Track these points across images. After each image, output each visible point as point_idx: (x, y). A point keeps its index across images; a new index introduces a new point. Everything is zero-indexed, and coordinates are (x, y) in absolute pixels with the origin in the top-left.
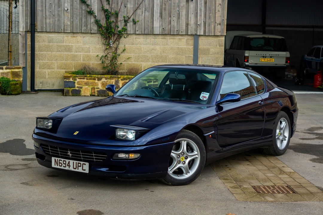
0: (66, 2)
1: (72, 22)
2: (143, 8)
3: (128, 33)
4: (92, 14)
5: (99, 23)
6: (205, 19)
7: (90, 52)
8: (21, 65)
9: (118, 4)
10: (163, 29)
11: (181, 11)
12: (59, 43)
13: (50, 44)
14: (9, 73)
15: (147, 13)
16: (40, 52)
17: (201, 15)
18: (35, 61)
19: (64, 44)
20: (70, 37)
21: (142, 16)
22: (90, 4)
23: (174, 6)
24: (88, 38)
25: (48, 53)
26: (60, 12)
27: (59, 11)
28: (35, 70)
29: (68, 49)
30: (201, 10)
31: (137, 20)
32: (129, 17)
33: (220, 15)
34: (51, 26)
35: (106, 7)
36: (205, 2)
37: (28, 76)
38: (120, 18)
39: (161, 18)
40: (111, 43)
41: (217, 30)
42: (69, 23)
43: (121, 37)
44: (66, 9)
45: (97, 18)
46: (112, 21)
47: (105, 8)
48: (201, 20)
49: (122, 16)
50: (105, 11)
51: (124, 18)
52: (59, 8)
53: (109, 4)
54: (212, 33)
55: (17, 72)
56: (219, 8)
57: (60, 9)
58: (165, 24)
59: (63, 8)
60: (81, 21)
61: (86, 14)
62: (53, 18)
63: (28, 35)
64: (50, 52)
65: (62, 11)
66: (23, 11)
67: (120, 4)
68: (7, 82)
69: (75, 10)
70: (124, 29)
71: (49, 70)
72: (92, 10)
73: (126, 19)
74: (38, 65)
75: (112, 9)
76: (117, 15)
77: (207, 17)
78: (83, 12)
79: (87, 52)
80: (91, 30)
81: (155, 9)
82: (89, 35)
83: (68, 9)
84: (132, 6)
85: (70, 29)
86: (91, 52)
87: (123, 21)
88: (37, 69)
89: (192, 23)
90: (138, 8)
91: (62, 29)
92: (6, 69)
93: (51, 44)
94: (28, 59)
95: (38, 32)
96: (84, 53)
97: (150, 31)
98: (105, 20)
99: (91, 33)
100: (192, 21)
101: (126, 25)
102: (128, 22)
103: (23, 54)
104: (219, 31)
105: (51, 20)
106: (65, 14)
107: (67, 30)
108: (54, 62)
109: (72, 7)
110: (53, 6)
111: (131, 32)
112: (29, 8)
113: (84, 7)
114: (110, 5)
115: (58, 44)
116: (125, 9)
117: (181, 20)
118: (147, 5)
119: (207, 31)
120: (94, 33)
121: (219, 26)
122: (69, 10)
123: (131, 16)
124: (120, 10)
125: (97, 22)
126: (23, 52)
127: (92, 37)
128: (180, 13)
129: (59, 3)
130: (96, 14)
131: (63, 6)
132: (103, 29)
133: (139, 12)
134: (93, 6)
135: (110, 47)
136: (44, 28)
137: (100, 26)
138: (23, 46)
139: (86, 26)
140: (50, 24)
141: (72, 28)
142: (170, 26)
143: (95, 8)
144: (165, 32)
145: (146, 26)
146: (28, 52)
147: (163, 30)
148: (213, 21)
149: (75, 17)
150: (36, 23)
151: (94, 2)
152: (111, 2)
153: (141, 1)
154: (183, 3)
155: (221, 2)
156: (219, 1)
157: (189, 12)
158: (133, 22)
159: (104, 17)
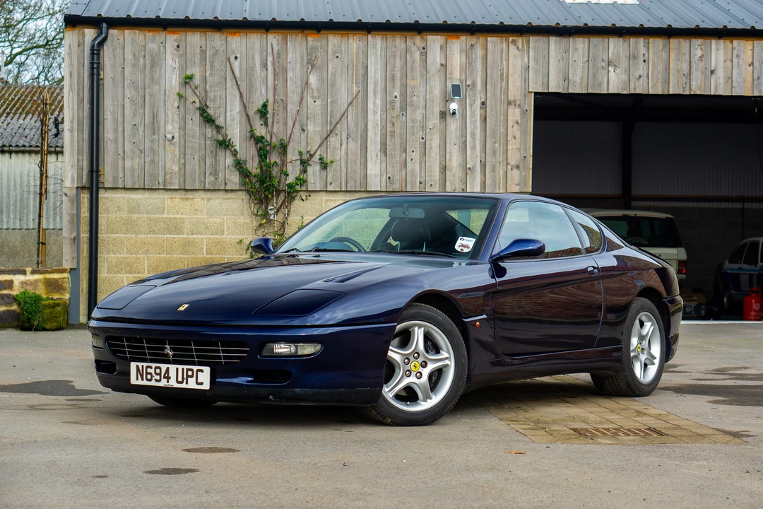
0: (170, 121)
1: (182, 167)
2: (343, 133)
3: (310, 189)
4: (228, 146)
5: (244, 167)
6: (483, 155)
7: (223, 234)
8: (67, 265)
9: (286, 124)
10: (389, 178)
11: (428, 137)
12: (154, 214)
13: (133, 215)
14: (39, 284)
15: (352, 145)
16: (110, 235)
17: (474, 148)
18: (99, 255)
19: (165, 215)
20: (177, 200)
21: (338, 150)
22: (223, 126)
23: (413, 127)
24: (218, 200)
25: (128, 236)
26: (156, 145)
27: (153, 141)
28: (98, 275)
29: (175, 227)
30: (473, 135)
31: (328, 159)
32: (312, 153)
33: (517, 146)
34: (136, 174)
35: (260, 131)
36: (483, 118)
37: (83, 289)
38: (292, 155)
39: (383, 155)
40: (272, 212)
41: (512, 179)
42: (176, 169)
43: (293, 198)
44: (169, 136)
45: (238, 156)
46: (273, 161)
47: (258, 133)
48: (474, 158)
49: (296, 150)
50: (258, 140)
51: (300, 155)
52: (154, 134)
53: (266, 124)
54: (499, 188)
55: (56, 280)
56: (514, 131)
57: (155, 137)
58: (393, 167)
59: (162, 135)
60: (203, 163)
61: (214, 148)
62: (140, 158)
63: (84, 195)
64: (133, 233)
65: (161, 141)
66: (72, 142)
67: (290, 123)
68: (35, 301)
69: (190, 139)
70: (300, 180)
71: (130, 275)
72: (228, 138)
73: (305, 157)
74: (106, 265)
75: (274, 136)
76: (283, 148)
77: (487, 152)
78: (208, 142)
79: (216, 234)
80: (226, 184)
81: (369, 133)
82: (222, 195)
83: (173, 137)
84: (319, 129)
85: (177, 182)
86: (226, 233)
87: (299, 162)
88: (103, 274)
89: (455, 165)
90: (331, 133)
91: (161, 181)
92: (33, 272)
93: (135, 216)
94: (83, 250)
95: (106, 188)
96: (210, 236)
97: (358, 183)
98: (257, 160)
99: (226, 191)
100: (454, 161)
101: (305, 171)
102: (308, 165)
103: (71, 239)
104: (517, 183)
105: (136, 161)
106: (167, 148)
107: (171, 184)
108: (142, 256)
109: (182, 132)
110: (141, 130)
111: (315, 187)
112: (86, 136)
113: (210, 131)
114: (269, 128)
115: (150, 216)
116: (302, 135)
117: (430, 157)
118: (353, 125)
119: (488, 182)
120: (232, 191)
121: (516, 172)
123: (317, 150)
124: (290, 138)
125: (239, 165)
126: (71, 234)
127: (228, 199)
128: (427, 142)
129: (153, 123)
130: (237, 148)
131: (162, 130)
132: (254, 180)
133: (333, 140)
134: (229, 128)
135: (269, 221)
136: (120, 180)
137: (245, 174)
138: (71, 221)
139: (215, 173)
140: (133, 170)
141: (182, 179)
142: (404, 172)
143: (236, 133)
144: (394, 187)
145: (349, 172)
146: (82, 235)
147: (390, 182)
148: (502, 161)
149: (191, 155)
150: (101, 168)
151: (233, 120)
152: (270, 121)
153: (338, 117)
154: (434, 121)
155: (518, 118)
156: (514, 114)
157: (448, 141)
158: (321, 163)
159: (256, 153)
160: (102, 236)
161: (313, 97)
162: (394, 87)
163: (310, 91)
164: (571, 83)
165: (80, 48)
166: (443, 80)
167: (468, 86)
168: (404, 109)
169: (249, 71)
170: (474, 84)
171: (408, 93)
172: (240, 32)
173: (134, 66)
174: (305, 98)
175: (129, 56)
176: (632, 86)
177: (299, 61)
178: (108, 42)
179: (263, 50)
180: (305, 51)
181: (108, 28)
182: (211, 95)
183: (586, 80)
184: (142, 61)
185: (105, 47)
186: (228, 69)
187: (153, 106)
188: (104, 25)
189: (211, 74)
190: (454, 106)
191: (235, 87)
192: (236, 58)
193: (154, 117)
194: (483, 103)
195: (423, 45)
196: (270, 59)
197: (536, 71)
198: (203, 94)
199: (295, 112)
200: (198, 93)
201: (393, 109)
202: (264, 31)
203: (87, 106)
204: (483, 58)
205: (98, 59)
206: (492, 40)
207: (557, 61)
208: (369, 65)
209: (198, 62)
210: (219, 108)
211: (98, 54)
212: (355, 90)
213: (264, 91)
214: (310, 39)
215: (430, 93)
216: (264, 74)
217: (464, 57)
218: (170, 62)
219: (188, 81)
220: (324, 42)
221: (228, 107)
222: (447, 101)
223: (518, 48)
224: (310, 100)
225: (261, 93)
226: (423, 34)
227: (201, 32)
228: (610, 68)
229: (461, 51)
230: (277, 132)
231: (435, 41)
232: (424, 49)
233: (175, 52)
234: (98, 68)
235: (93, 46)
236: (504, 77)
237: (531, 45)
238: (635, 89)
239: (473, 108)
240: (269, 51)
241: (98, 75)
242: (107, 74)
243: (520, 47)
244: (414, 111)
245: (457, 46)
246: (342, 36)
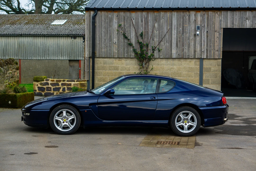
0: (115, 38)
1: (118, 51)
2: (165, 41)
3: (155, 57)
4: (131, 45)
5: (136, 51)
6: (207, 47)
7: (130, 71)
8: (86, 79)
9: (148, 38)
10: (179, 54)
11: (190, 42)
14: (78, 84)
15: (167, 44)
16: (98, 71)
17: (204, 45)
18: (95, 76)
19: (114, 65)
20: (117, 60)
21: (164, 46)
22: (130, 39)
23: (186, 39)
24: (129, 61)
25: (103, 71)
26: (111, 45)
27: (110, 44)
28: (95, 82)
29: (116, 68)
30: (204, 41)
31: (161, 48)
32: (156, 47)
33: (217, 44)
34: (105, 53)
35: (141, 40)
36: (207, 36)
37: (91, 86)
38: (150, 48)
39: (177, 47)
40: (144, 64)
41: (216, 54)
42: (116, 51)
43: (150, 60)
44: (115, 42)
45: (134, 48)
46: (144, 49)
47: (140, 41)
48: (204, 48)
49: (151, 46)
50: (140, 43)
51: (152, 48)
52: (110, 42)
53: (142, 38)
54: (212, 57)
55: (83, 83)
56: (217, 39)
57: (111, 42)
58: (180, 51)
59: (112, 42)
60: (124, 50)
61: (127, 45)
62: (107, 48)
63: (91, 59)
64: (105, 70)
65: (112, 44)
66: (87, 44)
68: (76, 90)
69: (121, 43)
70: (152, 55)
71: (104, 82)
72: (132, 42)
73: (154, 48)
74: (97, 79)
75: (144, 42)
76: (147, 46)
77: (208, 46)
79: (128, 70)
80: (131, 56)
81: (173, 41)
82: (130, 59)
84: (158, 40)
86: (131, 70)
87: (152, 49)
89: (198, 50)
90: (161, 41)
91: (112, 55)
92: (77, 81)
93: (105, 65)
94: (91, 75)
95: (97, 57)
96: (126, 71)
97: (169, 56)
98: (140, 49)
99: (131, 58)
100: (198, 49)
101: (153, 52)
102: (155, 50)
104: (217, 55)
105: (105, 49)
106: (114, 45)
107: (115, 56)
108: (107, 77)
109: (118, 41)
110: (107, 40)
111: (157, 57)
112: (91, 42)
113: (126, 41)
114: (143, 39)
115: (109, 65)
116: (153, 42)
117: (191, 48)
118: (168, 38)
119: (208, 55)
120: (133, 58)
121: (217, 52)
122: (117, 43)
123: (157, 46)
124: (149, 42)
125: (134, 51)
126: (87, 70)
127: (131, 60)
128: (190, 43)
129: (110, 38)
130: (134, 45)
131: (113, 41)
132: (139, 55)
133: (162, 43)
135: (143, 67)
136: (101, 55)
137: (136, 53)
138: (87, 67)
139: (127, 53)
140: (104, 52)
141: (118, 55)
142: (183, 53)
143: (133, 41)
144: (180, 57)
145: (167, 53)
146: (90, 71)
147: (179, 55)
148: (213, 49)
149: (121, 48)
150: (95, 51)
151: (133, 37)
152: (143, 37)
153: (164, 36)
154: (192, 37)
155: (218, 36)
156: (217, 34)
157: (196, 43)
158: (158, 50)
159: (139, 47)
160: (96, 71)
161: (156, 30)
162: (180, 27)
163: (155, 28)
164: (235, 25)
165: (90, 17)
166: (195, 25)
167: (203, 26)
168: (183, 33)
169: (137, 23)
170: (204, 26)
171: (184, 29)
172: (135, 12)
173: (105, 22)
174: (154, 31)
175: (103, 19)
176: (254, 26)
177: (152, 20)
178: (97, 16)
179: (142, 17)
180: (154, 16)
182: (126, 30)
183: (239, 24)
184: (107, 20)
185: (97, 17)
186: (131, 22)
187: (110, 33)
188: (96, 10)
189: (127, 24)
190: (198, 33)
191: (133, 28)
192: (134, 19)
193: (110, 37)
194: (207, 32)
195: (189, 14)
196: (143, 19)
197: (223, 22)
198: (124, 30)
199: (151, 35)
200: (123, 30)
201: (180, 33)
202: (142, 11)
203: (91, 34)
204: (207, 18)
205: (94, 20)
206: (210, 13)
207: (230, 18)
208: (173, 21)
209: (123, 20)
210: (129, 34)
211: (94, 19)
212: (168, 28)
213: (142, 29)
214: (155, 13)
215: (191, 29)
216: (142, 24)
217: (201, 18)
218: (115, 20)
219: (120, 26)
220: (159, 14)
221: (131, 34)
222: (196, 31)
223: (218, 15)
224: (155, 31)
225: (141, 29)
226: (189, 11)
227: (124, 12)
228: (247, 20)
229: (201, 16)
230: (144, 41)
231: (193, 13)
232: (189, 15)
233: (116, 18)
234: (94, 23)
235: (93, 16)
236: (214, 24)
237: (222, 14)
238: (255, 27)
239: (204, 33)
240: (143, 17)
241: (95, 25)
242: (97, 24)
243: (219, 14)
244: (186, 34)
245: (199, 14)
246: (165, 12)
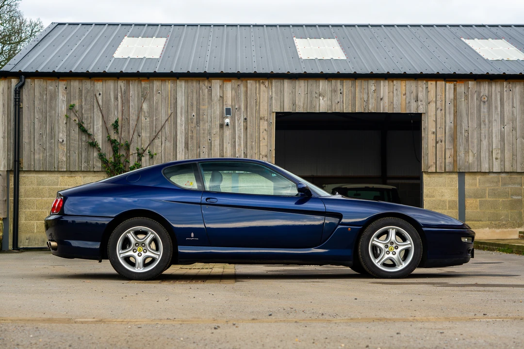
0: (61, 131)
1: (68, 158)
2: (163, 137)
4: (95, 145)
5: (104, 157)
6: (245, 149)
8: (1, 216)
9: (129, 132)
11: (213, 139)
12: (52, 185)
13: (40, 187)
15: (168, 144)
16: (26, 198)
17: (240, 145)
18: (19, 210)
19: (59, 186)
20: (65, 177)
21: (161, 147)
22: (92, 133)
23: (204, 133)
24: (90, 178)
25: (37, 198)
26: (53, 145)
27: (51, 143)
28: (19, 222)
30: (240, 137)
31: (155, 152)
32: (144, 149)
33: (266, 144)
34: (41, 163)
35: (114, 136)
36: (245, 128)
37: (10, 230)
38: (133, 150)
39: (186, 150)
42: (65, 159)
44: (61, 140)
45: (101, 151)
46: (121, 154)
47: (112, 138)
48: (240, 151)
49: (135, 148)
50: (113, 142)
51: (137, 150)
52: (52, 139)
56: (264, 135)
57: (53, 141)
58: (192, 157)
59: (56, 140)
60: (80, 156)
61: (87, 147)
62: (44, 153)
63: (11, 175)
64: (40, 197)
65: (56, 143)
66: (4, 144)
67: (131, 132)
69: (73, 142)
70: (138, 165)
71: (38, 222)
72: (95, 141)
73: (141, 151)
74: (24, 216)
75: (122, 140)
76: (128, 147)
77: (248, 147)
78: (83, 144)
80: (94, 168)
81: (178, 137)
82: (92, 174)
83: (63, 141)
84: (148, 135)
85: (65, 167)
87: (137, 154)
88: (22, 221)
89: (228, 155)
90: (155, 137)
91: (56, 166)
93: (41, 187)
94: (11, 208)
95: (24, 171)
98: (112, 154)
99: (95, 172)
100: (228, 153)
101: (140, 160)
102: (143, 156)
103: (3, 201)
105: (41, 155)
106: (60, 147)
107: (62, 168)
108: (45, 210)
109: (68, 138)
110: (44, 137)
112: (12, 141)
113: (84, 138)
114: (119, 134)
115: (50, 187)
116: (139, 139)
117: (214, 151)
118: (169, 132)
120: (98, 171)
121: (265, 159)
122: (65, 142)
123: (147, 147)
124: (131, 140)
125: (101, 156)
126: (4, 198)
127: (95, 176)
128: (213, 142)
129: (52, 133)
130: (101, 147)
131: (56, 137)
132: (110, 165)
133: (157, 142)
134: (96, 135)
136: (32, 166)
137: (105, 162)
138: (4, 190)
139: (87, 161)
140: (39, 160)
141: (68, 165)
143: (99, 138)
145: (166, 160)
146: (10, 198)
148: (257, 152)
149: (73, 151)
150: (20, 159)
151: (98, 130)
152: (119, 131)
153: (160, 128)
154: (216, 130)
155: (266, 127)
156: (264, 125)
157: (224, 141)
158: (150, 155)
159: (111, 150)
160: (22, 198)
161: (145, 117)
162: (192, 110)
163: (143, 113)
164: (297, 106)
165: (9, 90)
166: (221, 106)
167: (236, 109)
168: (198, 123)
169: (107, 102)
170: (240, 108)
171: (201, 113)
172: (102, 80)
173: (40, 100)
174: (140, 117)
175: (37, 94)
176: (334, 108)
177: (136, 95)
178: (25, 87)
179: (115, 90)
180: (140, 89)
181: (25, 78)
182: (85, 116)
183: (306, 104)
184: (45, 97)
185: (24, 90)
186: (95, 101)
187: (51, 123)
188: (23, 77)
189: (85, 104)
190: (227, 121)
191: (99, 111)
192: (100, 94)
193: (52, 129)
194: (246, 119)
195: (209, 85)
196: (119, 95)
197: (276, 100)
198: (80, 116)
199: (134, 125)
200: (78, 115)
201: (192, 123)
202: (116, 78)
203: (12, 123)
204: (245, 92)
205: (19, 96)
206: (251, 83)
207: (289, 94)
208: (178, 97)
209: (77, 97)
210: (90, 123)
211: (19, 93)
212: (170, 112)
213: (116, 113)
214: (143, 83)
215: (214, 113)
216: (116, 103)
217: (234, 92)
218: (61, 97)
219: (71, 108)
220: (151, 84)
221: (95, 123)
222: (223, 118)
223: (265, 86)
224: (143, 118)
225: (114, 115)
226: (210, 79)
227: (79, 80)
228: (320, 98)
229: (232, 89)
230: (122, 137)
231: (216, 83)
232: (210, 87)
233: (64, 91)
234: (19, 101)
235: (16, 88)
236: (257, 103)
237: (273, 84)
238: (335, 110)
239: (239, 122)
240: (119, 90)
241: (19, 105)
242: (25, 105)
243: (267, 86)
244: (204, 124)
245: (229, 86)
246: (162, 80)
